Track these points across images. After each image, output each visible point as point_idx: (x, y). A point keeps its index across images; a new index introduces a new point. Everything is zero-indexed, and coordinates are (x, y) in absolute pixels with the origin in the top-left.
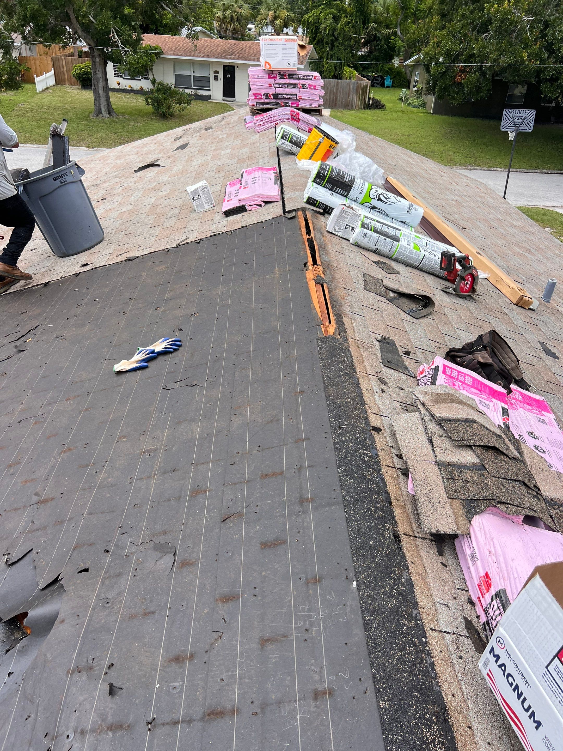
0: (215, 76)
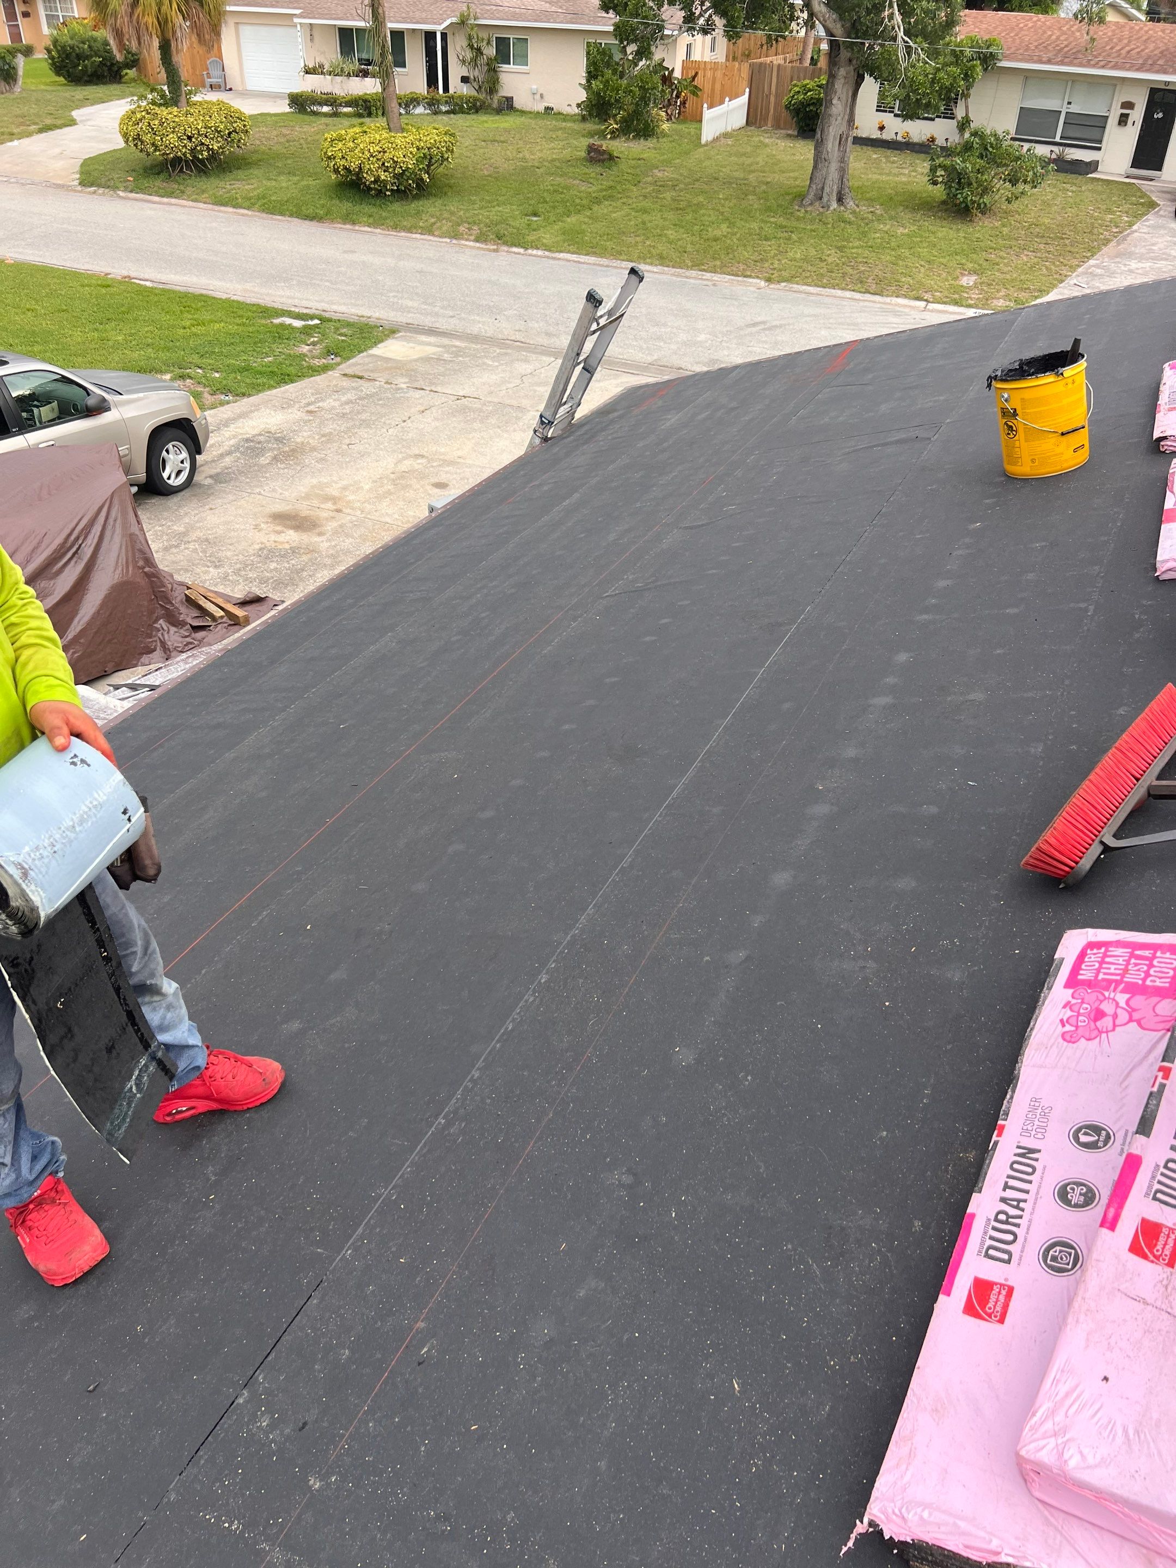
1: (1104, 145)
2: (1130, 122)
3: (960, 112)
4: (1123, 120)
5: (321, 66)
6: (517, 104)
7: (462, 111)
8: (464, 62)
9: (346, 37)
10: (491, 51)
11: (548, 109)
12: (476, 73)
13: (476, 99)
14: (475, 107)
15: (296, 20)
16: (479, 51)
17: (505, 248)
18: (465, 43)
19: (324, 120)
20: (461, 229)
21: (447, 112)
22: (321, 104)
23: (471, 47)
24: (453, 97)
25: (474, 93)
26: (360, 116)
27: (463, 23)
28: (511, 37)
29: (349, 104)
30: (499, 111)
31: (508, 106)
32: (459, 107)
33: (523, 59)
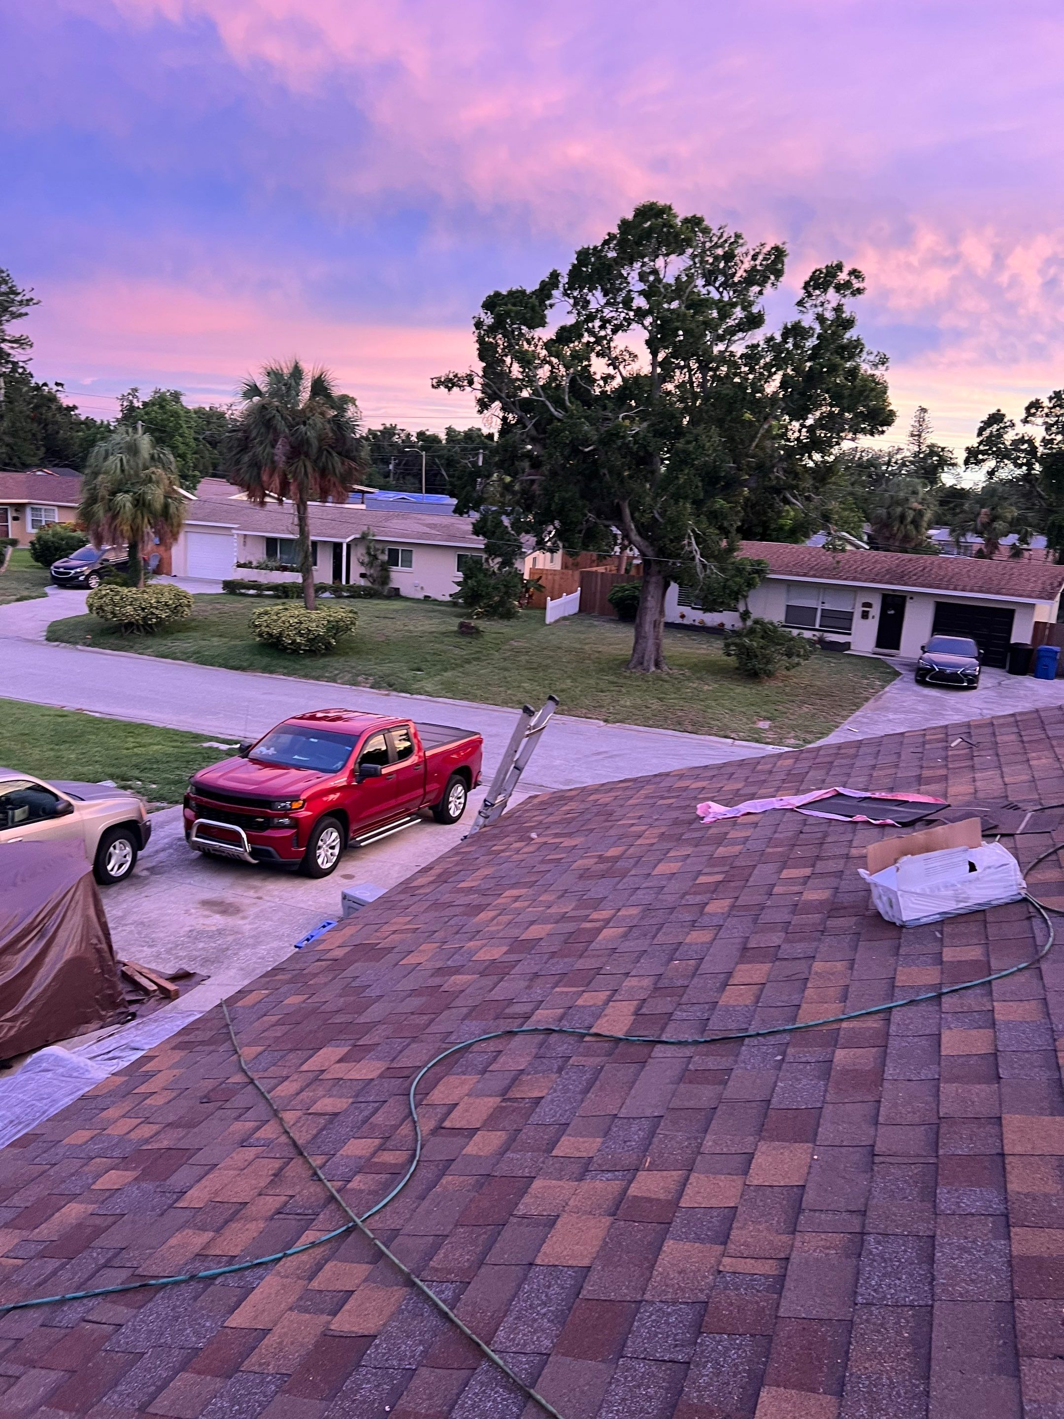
0: (864, 612)
1: (853, 631)
2: (870, 616)
3: (741, 608)
4: (865, 615)
5: (251, 563)
6: (403, 592)
7: (360, 596)
8: (362, 564)
9: (271, 544)
10: (385, 558)
11: (427, 597)
12: (372, 571)
13: (371, 589)
14: (368, 594)
15: (234, 531)
16: (375, 557)
17: (395, 693)
18: (364, 551)
19: (252, 599)
20: (360, 678)
21: (347, 597)
22: (249, 588)
23: (369, 554)
24: (352, 587)
25: (369, 584)
26: (279, 597)
27: (364, 537)
28: (400, 548)
29: (269, 589)
30: (388, 597)
31: (396, 594)
32: (356, 593)
33: (408, 563)
